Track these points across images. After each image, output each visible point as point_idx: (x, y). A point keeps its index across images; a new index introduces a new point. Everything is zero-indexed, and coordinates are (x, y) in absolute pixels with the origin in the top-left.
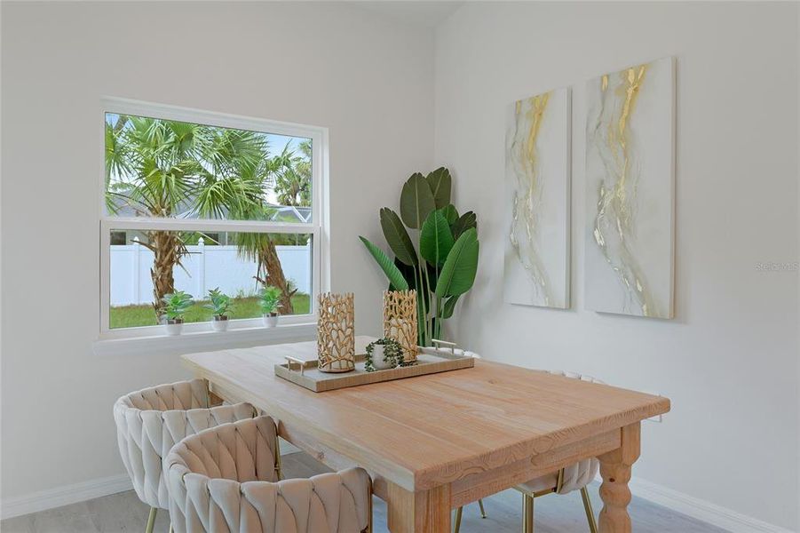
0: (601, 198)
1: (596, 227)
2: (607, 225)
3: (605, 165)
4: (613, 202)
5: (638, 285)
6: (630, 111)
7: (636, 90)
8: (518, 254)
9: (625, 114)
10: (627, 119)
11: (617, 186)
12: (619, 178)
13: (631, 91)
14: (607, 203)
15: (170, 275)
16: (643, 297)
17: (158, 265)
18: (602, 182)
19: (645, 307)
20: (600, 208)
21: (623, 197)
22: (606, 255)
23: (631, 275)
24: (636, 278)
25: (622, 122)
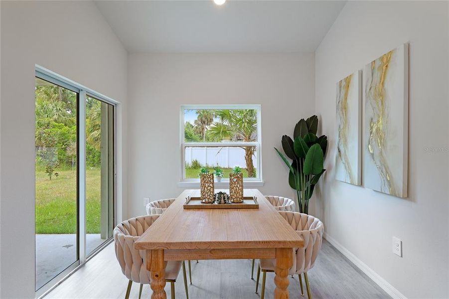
0: (372, 128)
1: (369, 143)
2: (374, 143)
3: (373, 110)
4: (377, 130)
5: (388, 177)
6: (384, 79)
7: (387, 66)
8: (340, 156)
9: (382, 81)
10: (383, 84)
11: (378, 121)
12: (379, 117)
13: (384, 68)
14: (374, 130)
15: (251, 159)
16: (390, 183)
17: (247, 155)
18: (372, 119)
19: (391, 189)
20: (371, 133)
21: (381, 127)
22: (373, 158)
23: (384, 170)
24: (387, 172)
25: (381, 85)
